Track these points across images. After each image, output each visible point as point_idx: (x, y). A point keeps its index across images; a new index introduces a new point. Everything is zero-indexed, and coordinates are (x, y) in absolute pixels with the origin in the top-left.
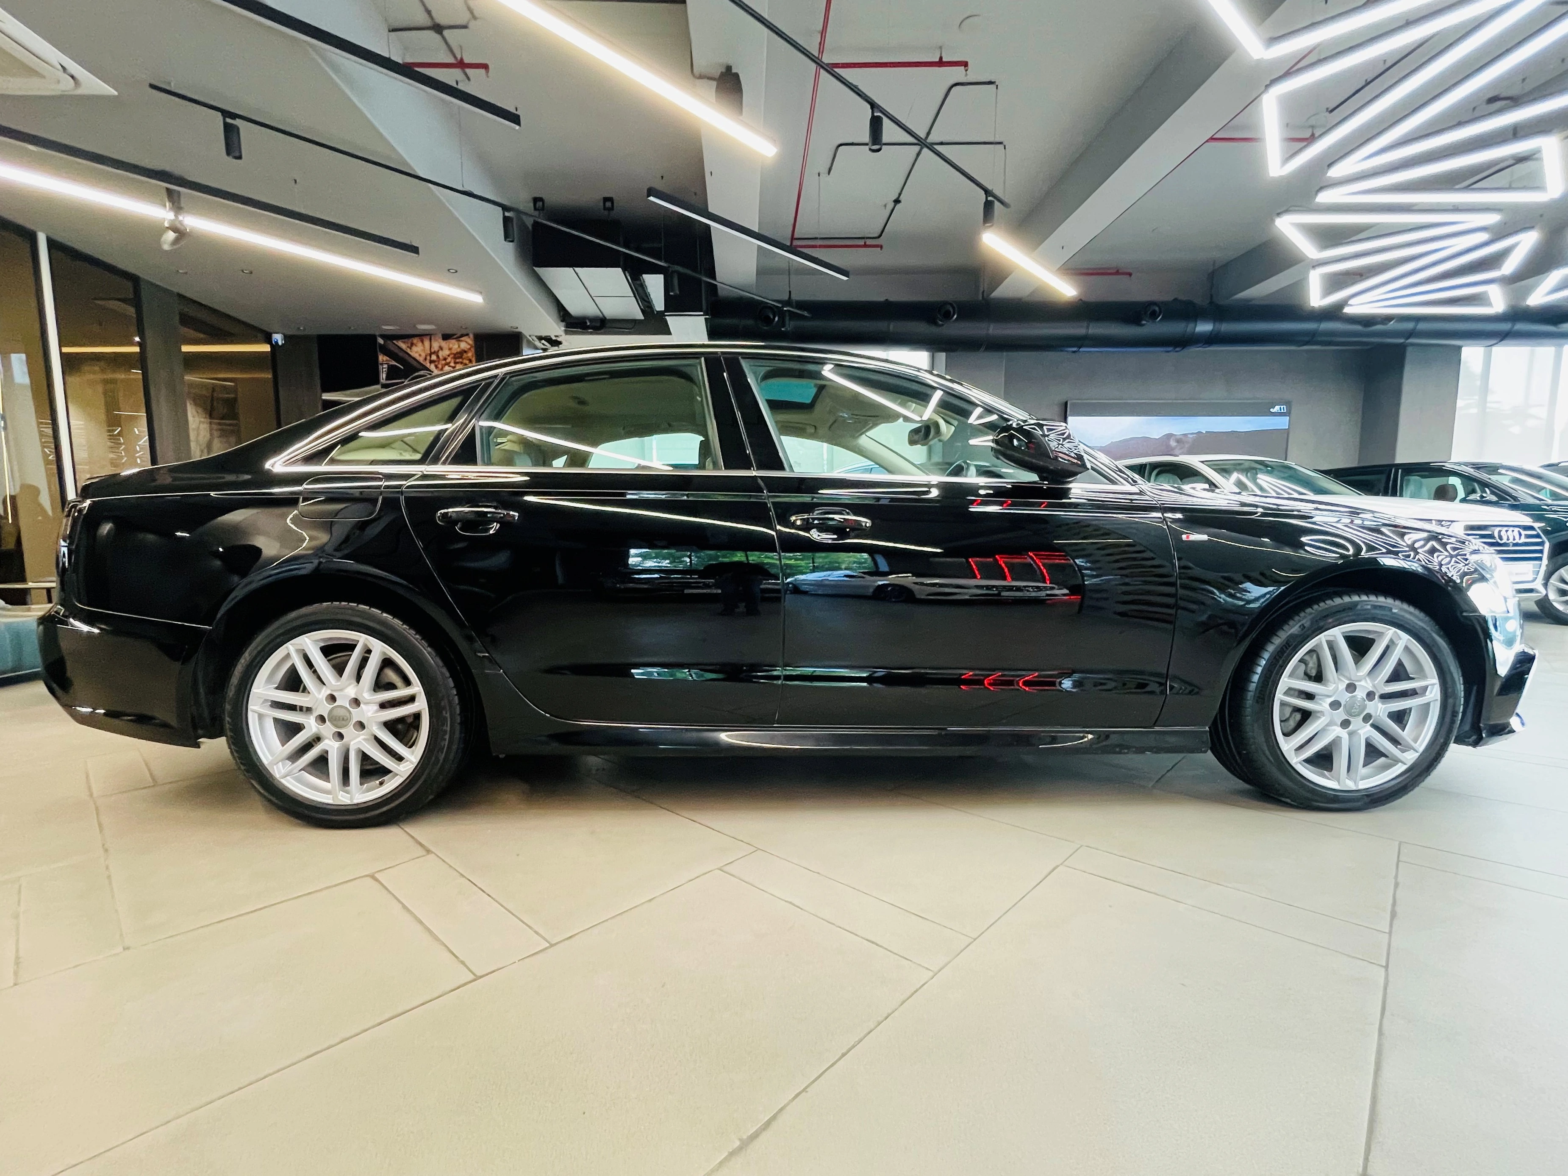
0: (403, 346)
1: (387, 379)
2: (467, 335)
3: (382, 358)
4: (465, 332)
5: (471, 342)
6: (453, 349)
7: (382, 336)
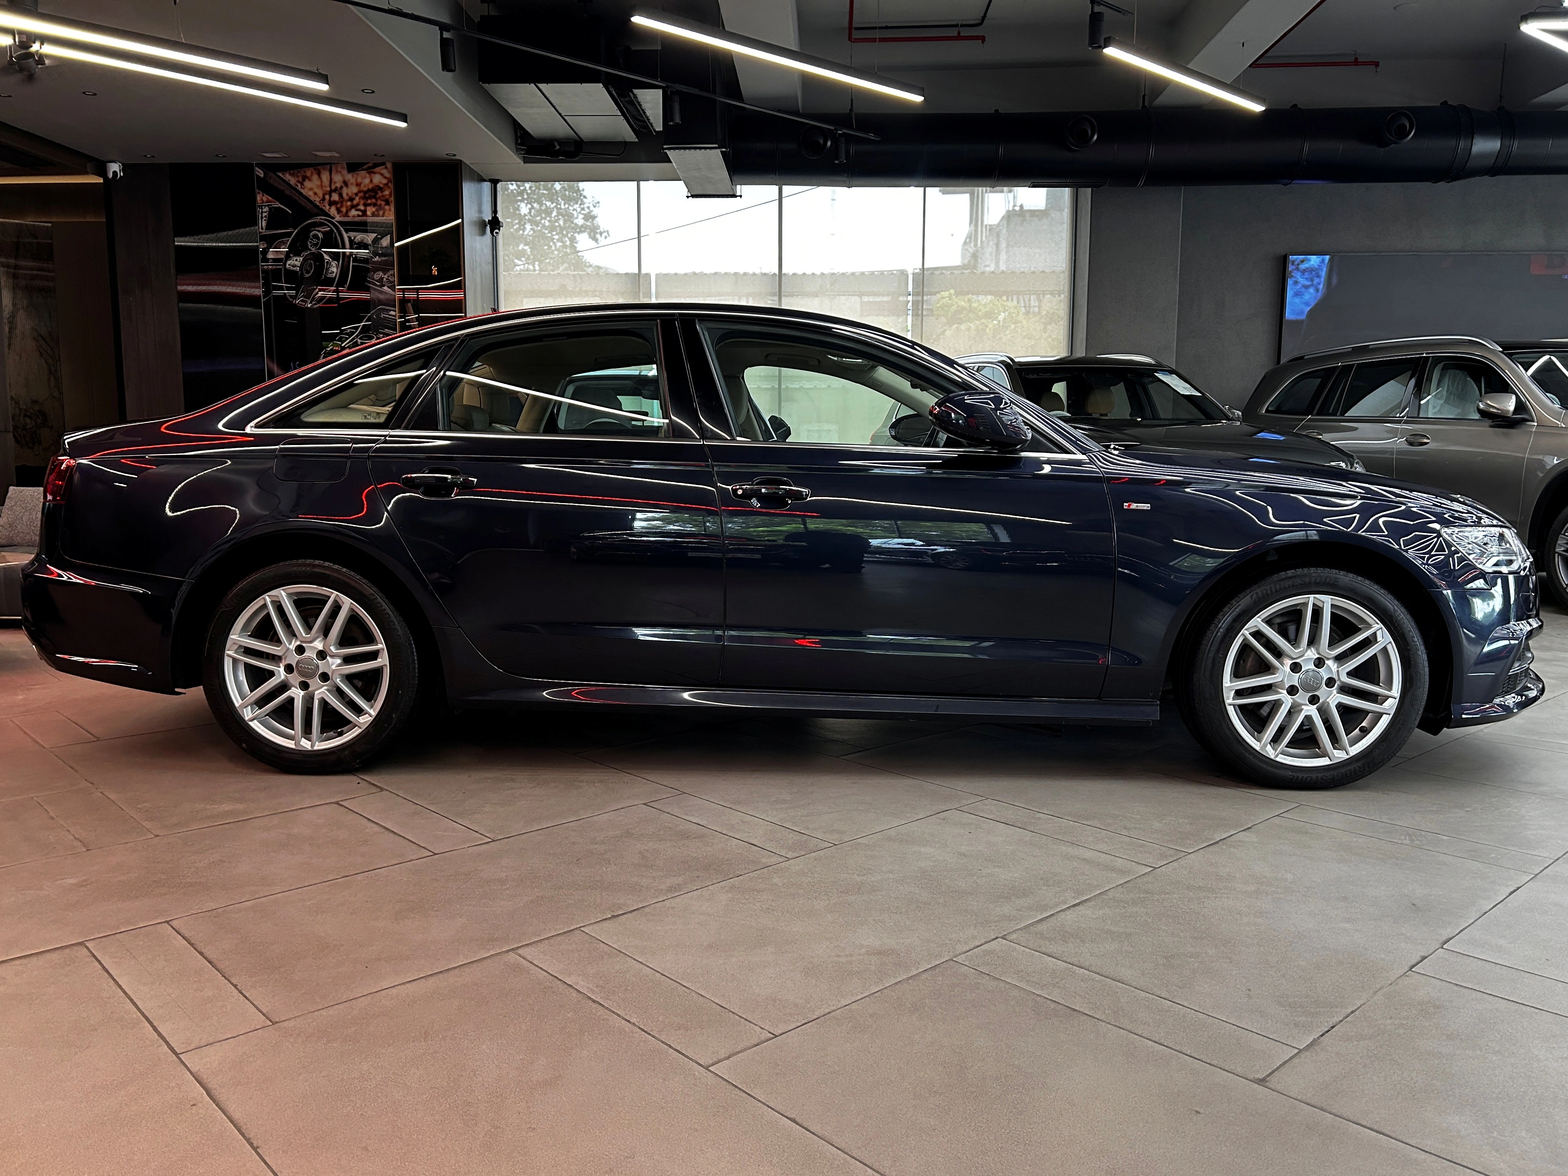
0: (293, 181)
1: (268, 227)
2: (383, 164)
3: (260, 197)
4: (380, 160)
5: (387, 175)
6: (362, 185)
7: (261, 166)
